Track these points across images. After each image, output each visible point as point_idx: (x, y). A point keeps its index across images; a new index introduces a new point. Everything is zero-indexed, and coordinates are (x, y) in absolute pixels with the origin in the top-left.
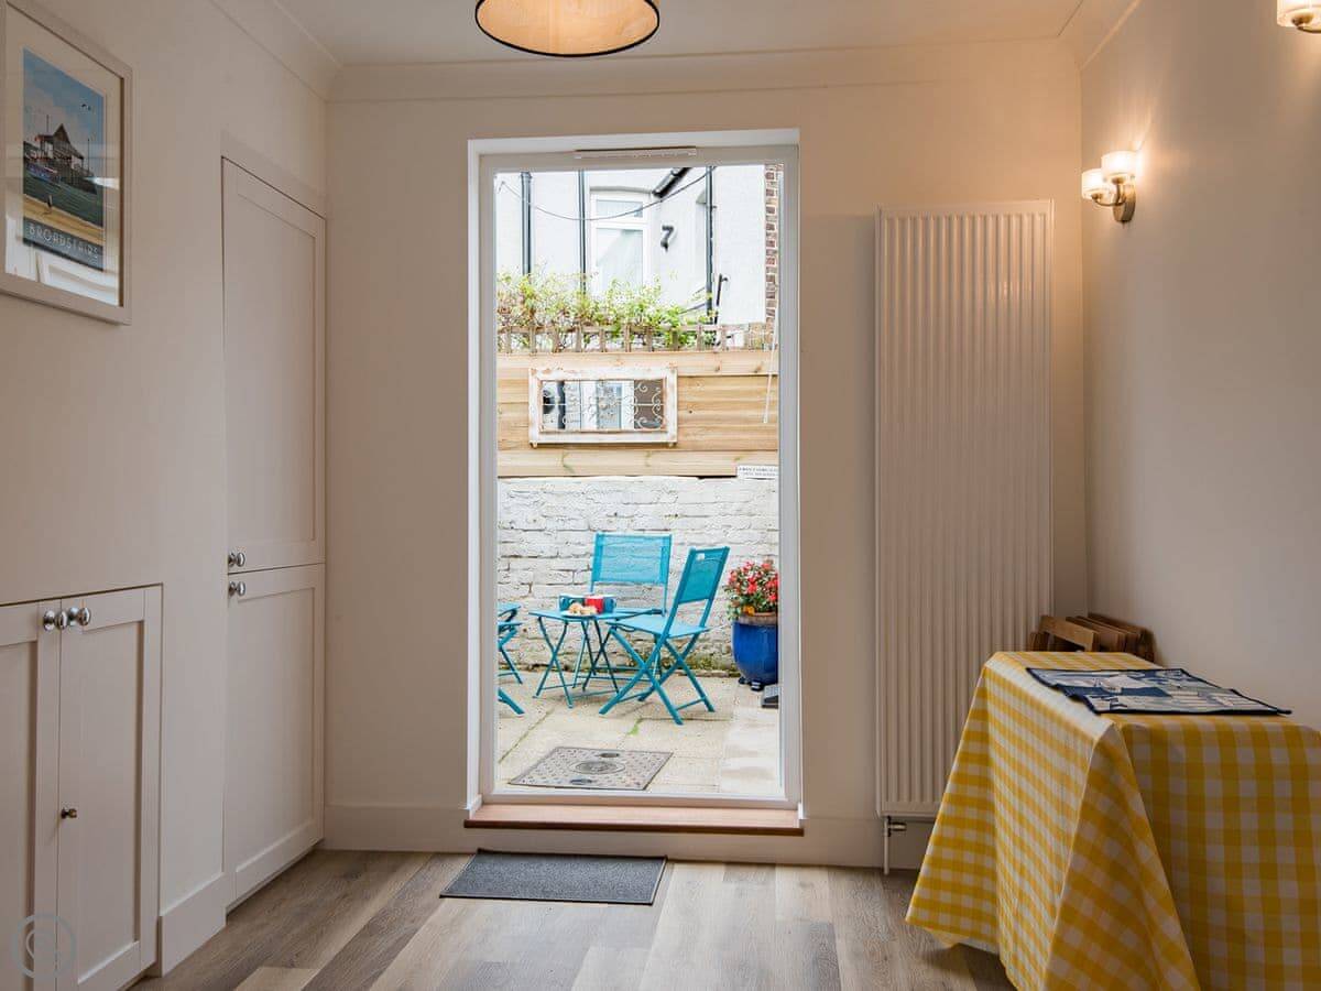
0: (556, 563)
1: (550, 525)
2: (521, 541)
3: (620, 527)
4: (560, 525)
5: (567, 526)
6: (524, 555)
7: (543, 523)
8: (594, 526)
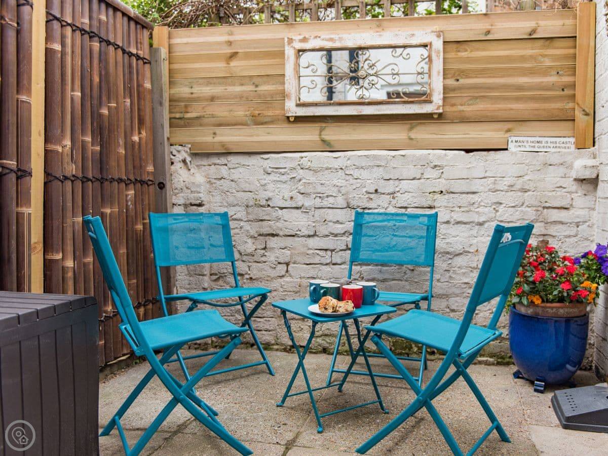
0: (314, 243)
1: (308, 202)
2: (278, 219)
3: (381, 204)
4: (318, 202)
5: (326, 203)
6: (281, 233)
7: (300, 200)
8: (354, 203)
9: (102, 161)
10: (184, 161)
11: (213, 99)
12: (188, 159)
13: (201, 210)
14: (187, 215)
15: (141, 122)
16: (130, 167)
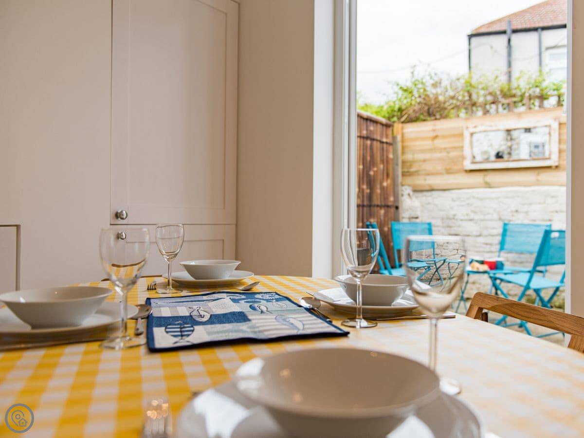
2: (459, 226)
4: (482, 217)
6: (461, 234)
9: (370, 197)
10: (409, 195)
11: (424, 161)
12: (411, 193)
13: (418, 221)
14: (410, 223)
15: (388, 175)
16: (382, 199)
